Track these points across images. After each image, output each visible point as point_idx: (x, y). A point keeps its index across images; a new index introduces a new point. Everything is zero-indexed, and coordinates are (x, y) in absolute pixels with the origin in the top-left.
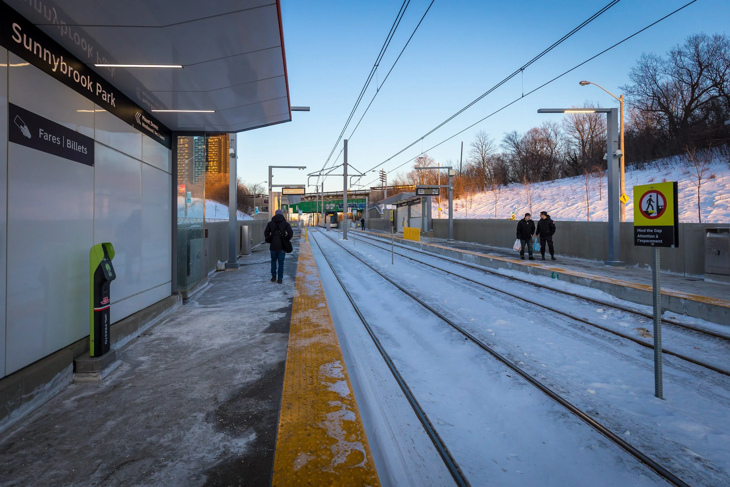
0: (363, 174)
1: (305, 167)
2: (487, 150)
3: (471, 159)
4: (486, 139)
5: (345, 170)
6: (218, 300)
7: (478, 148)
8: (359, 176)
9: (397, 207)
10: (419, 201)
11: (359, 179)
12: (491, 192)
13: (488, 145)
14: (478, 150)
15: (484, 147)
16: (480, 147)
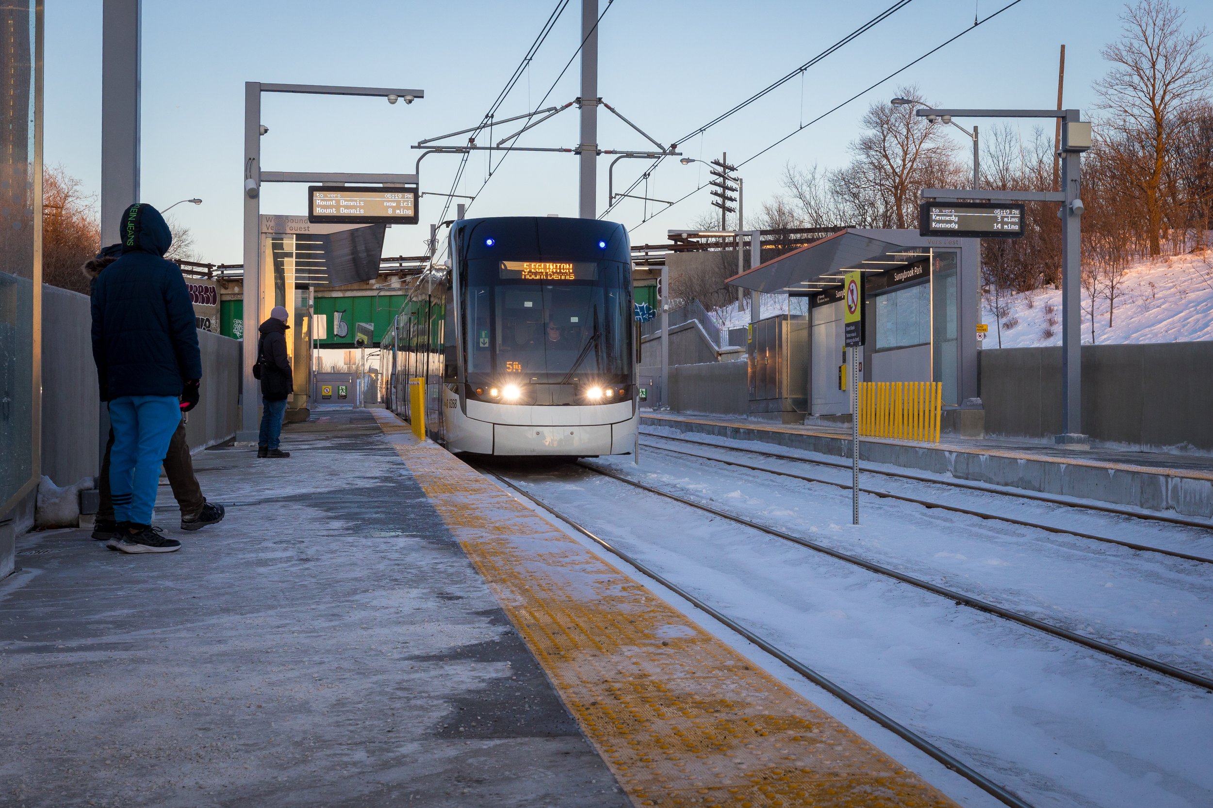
0: (667, 146)
1: (419, 95)
2: (1174, 80)
3: (1106, 114)
4: (1168, 31)
5: (589, 127)
6: (100, 622)
7: (1138, 70)
8: (650, 155)
9: (813, 304)
10: (918, 270)
11: (646, 176)
12: (1189, 257)
13: (1179, 59)
14: (1136, 79)
15: (1161, 65)
16: (1146, 65)
